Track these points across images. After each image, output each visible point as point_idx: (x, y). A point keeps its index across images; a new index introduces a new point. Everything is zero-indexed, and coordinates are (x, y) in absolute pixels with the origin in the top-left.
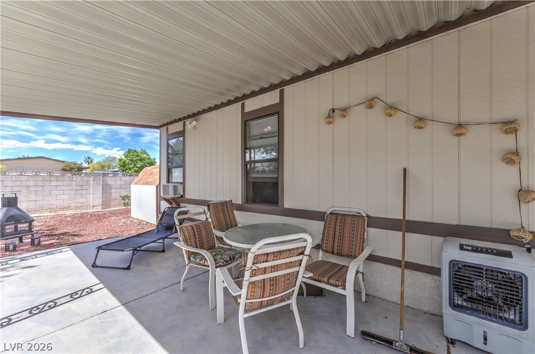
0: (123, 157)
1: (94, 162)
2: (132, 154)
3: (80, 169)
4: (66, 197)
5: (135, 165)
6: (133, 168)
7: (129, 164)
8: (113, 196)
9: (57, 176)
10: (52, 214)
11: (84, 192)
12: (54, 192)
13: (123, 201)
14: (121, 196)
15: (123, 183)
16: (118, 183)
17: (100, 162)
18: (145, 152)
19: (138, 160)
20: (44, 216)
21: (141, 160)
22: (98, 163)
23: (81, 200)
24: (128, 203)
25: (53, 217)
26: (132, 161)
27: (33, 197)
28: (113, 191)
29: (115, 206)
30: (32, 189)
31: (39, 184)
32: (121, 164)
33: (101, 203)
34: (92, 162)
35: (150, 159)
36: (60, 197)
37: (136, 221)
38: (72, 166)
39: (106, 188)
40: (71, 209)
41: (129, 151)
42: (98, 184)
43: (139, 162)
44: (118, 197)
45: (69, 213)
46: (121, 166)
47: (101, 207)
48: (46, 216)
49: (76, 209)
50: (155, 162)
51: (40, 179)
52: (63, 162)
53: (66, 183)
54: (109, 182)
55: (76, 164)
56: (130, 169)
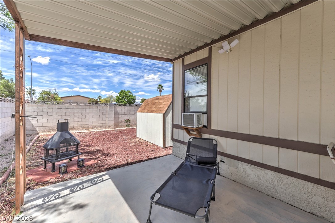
0: (118, 95)
1: (102, 98)
2: (123, 93)
3: (97, 102)
4: (94, 120)
5: (124, 100)
6: (124, 101)
7: (121, 100)
8: (120, 119)
9: (89, 106)
10: (87, 131)
11: (104, 116)
12: (88, 116)
13: (126, 124)
14: (125, 120)
15: (126, 111)
16: (123, 111)
17: (105, 98)
18: (130, 92)
19: (126, 97)
20: (82, 132)
21: (128, 97)
22: (104, 99)
23: (102, 122)
24: (129, 125)
25: (87, 134)
26: (123, 97)
27: (76, 119)
28: (120, 116)
29: (121, 127)
30: (76, 114)
31: (80, 110)
32: (117, 99)
33: (113, 124)
34: (101, 98)
35: (132, 96)
36: (91, 119)
37: (142, 141)
38: (93, 100)
39: (116, 114)
40: (96, 128)
41: (122, 91)
42: (112, 111)
43: (127, 98)
44: (123, 121)
45: (96, 130)
46: (118, 100)
47: (113, 127)
48: (83, 133)
49: (99, 128)
50: (135, 98)
51: (80, 107)
52: (89, 98)
53: (94, 110)
54: (118, 110)
55: (95, 99)
56: (122, 102)
